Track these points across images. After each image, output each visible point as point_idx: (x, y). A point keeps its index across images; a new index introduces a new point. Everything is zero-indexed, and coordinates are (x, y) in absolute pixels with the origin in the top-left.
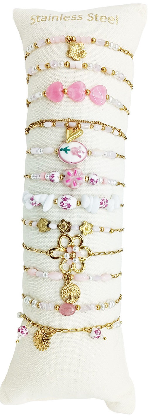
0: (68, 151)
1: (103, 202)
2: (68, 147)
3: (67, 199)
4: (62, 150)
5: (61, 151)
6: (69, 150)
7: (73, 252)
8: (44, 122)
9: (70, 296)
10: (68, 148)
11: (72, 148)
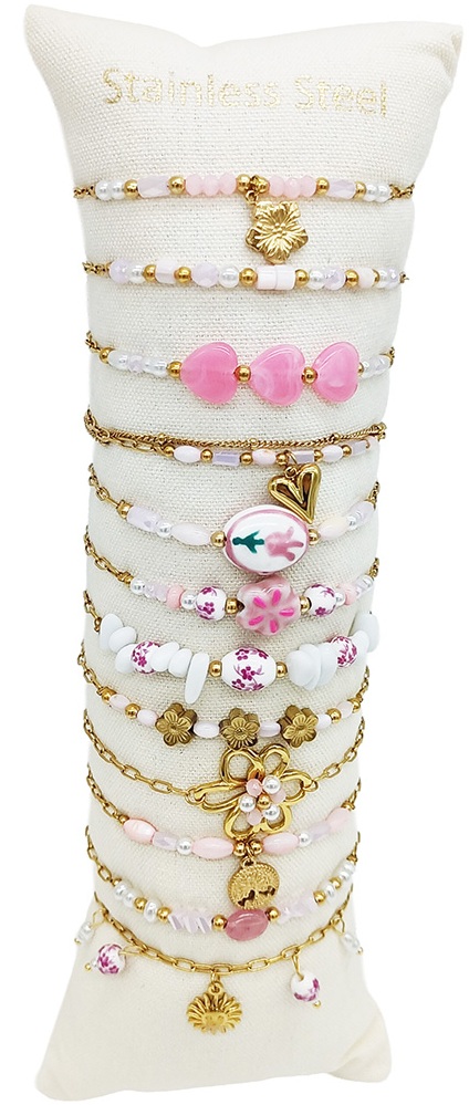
0: (257, 547)
1: (347, 658)
2: (256, 534)
3: (253, 673)
4: (237, 541)
5: (235, 544)
6: (261, 542)
7: (264, 793)
8: (176, 443)
9: (253, 893)
10: (256, 538)
11: (270, 537)
